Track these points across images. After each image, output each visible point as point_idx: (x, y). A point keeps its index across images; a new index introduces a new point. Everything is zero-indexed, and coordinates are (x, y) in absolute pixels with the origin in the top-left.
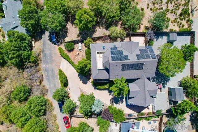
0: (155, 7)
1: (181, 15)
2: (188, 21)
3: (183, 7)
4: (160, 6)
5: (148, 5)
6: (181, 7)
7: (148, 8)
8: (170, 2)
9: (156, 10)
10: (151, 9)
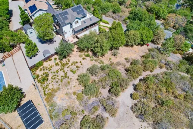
0: (75, 65)
1: (47, 76)
2: (38, 76)
3: (48, 83)
4: (71, 68)
5: (82, 64)
6: (50, 82)
7: (80, 62)
8: (64, 76)
9: (72, 65)
10: (77, 63)
